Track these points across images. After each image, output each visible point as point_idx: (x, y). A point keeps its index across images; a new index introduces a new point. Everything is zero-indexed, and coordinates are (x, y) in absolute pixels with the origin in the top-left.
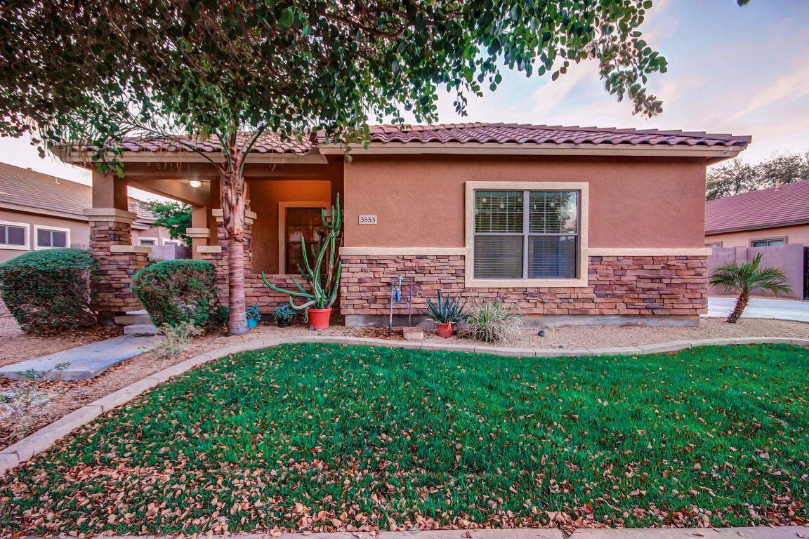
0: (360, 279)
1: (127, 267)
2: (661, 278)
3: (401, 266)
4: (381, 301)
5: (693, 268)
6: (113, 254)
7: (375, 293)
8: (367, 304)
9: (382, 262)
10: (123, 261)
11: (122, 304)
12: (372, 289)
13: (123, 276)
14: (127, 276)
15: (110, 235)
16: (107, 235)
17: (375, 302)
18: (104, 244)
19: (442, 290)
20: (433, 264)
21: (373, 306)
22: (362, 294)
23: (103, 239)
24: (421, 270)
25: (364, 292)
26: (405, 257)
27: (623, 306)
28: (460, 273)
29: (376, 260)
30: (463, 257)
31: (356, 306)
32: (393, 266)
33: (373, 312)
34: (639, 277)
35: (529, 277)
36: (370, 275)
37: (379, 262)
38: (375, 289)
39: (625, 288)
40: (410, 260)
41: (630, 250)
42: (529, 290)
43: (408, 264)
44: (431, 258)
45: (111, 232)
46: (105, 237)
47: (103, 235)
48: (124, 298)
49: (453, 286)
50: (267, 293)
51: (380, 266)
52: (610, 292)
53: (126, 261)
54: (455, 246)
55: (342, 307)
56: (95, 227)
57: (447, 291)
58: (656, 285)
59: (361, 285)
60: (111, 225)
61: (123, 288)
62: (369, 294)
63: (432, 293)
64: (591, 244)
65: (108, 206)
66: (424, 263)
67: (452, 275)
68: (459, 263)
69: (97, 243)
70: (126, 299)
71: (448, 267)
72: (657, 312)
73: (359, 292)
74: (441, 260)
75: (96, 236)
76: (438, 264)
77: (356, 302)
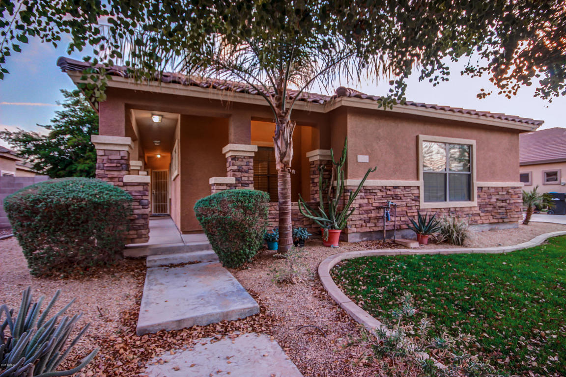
0: (360, 205)
1: (140, 197)
2: (506, 200)
3: (384, 194)
4: (373, 221)
5: (517, 194)
6: (125, 185)
7: (369, 215)
8: (364, 224)
9: (374, 191)
10: (136, 192)
11: (136, 236)
12: (367, 212)
13: (136, 207)
14: (141, 207)
15: (122, 164)
16: (119, 165)
17: (369, 222)
18: (115, 174)
19: (408, 211)
20: (402, 193)
21: (368, 225)
22: (362, 216)
23: (114, 169)
24: (395, 197)
25: (362, 214)
26: (387, 188)
27: (491, 217)
28: (417, 199)
29: (369, 190)
30: (418, 188)
31: (357, 226)
32: (380, 194)
33: (368, 230)
34: (497, 200)
35: (450, 201)
36: (366, 201)
37: (371, 191)
38: (369, 211)
39: (492, 206)
40: (390, 190)
41: (494, 183)
42: (451, 210)
43: (389, 192)
44: (401, 188)
45: (123, 161)
46: (117, 166)
47: (114, 165)
48: (137, 230)
49: (414, 208)
50: (274, 218)
51: (372, 194)
52: (486, 209)
53: (140, 192)
54: (413, 179)
55: (348, 227)
56: (105, 155)
57: (411, 211)
58: (504, 204)
59: (361, 209)
60: (122, 154)
61: (137, 219)
62: (365, 216)
63: (401, 213)
64: (478, 180)
65: (119, 134)
66: (398, 191)
67: (413, 200)
68: (416, 192)
69: (107, 173)
70: (139, 231)
71: (410, 195)
72: (506, 220)
73: (359, 214)
74: (407, 190)
75: (106, 165)
76: (405, 193)
77: (358, 222)
